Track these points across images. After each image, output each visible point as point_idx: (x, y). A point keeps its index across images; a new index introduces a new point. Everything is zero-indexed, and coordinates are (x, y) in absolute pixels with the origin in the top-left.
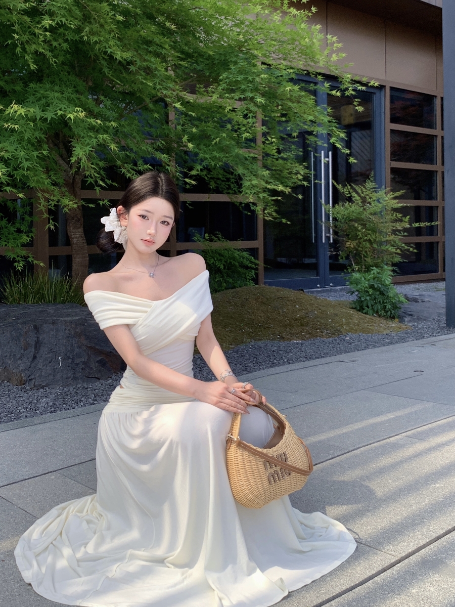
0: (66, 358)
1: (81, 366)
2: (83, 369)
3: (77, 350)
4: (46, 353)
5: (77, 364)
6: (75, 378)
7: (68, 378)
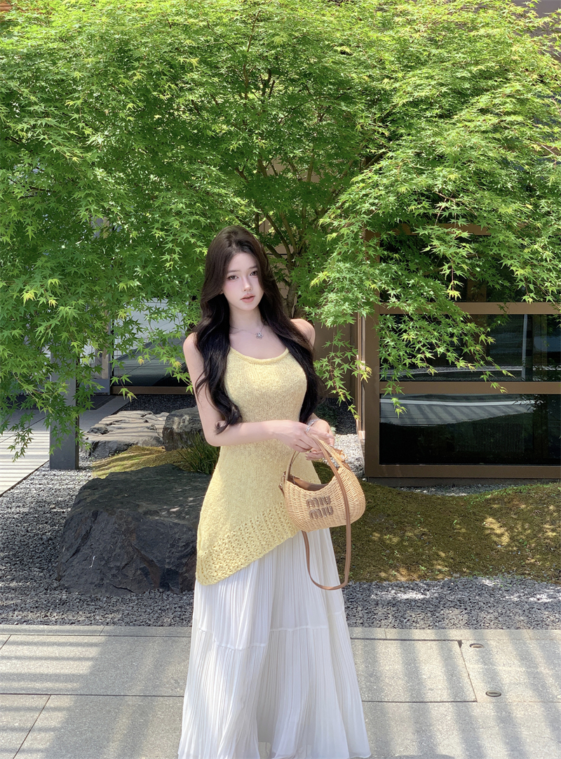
0: (100, 559)
1: (114, 572)
2: (113, 575)
3: (118, 550)
4: (87, 547)
5: (111, 569)
6: (100, 586)
7: (91, 583)
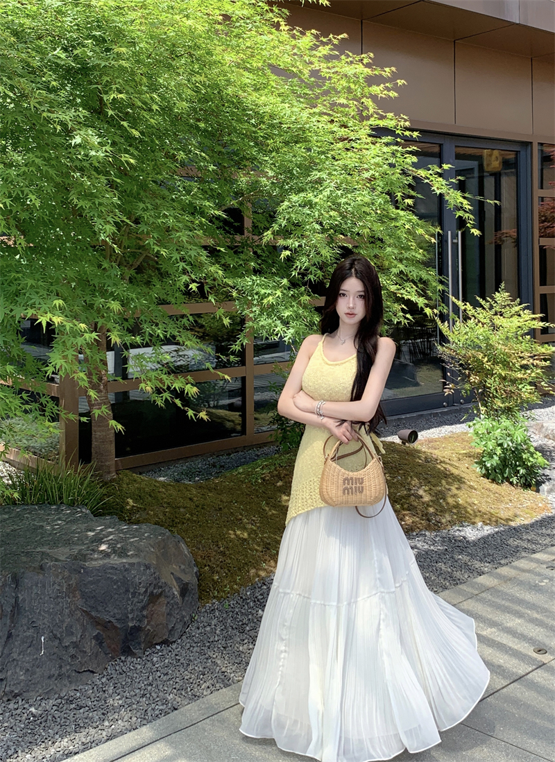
0: (51, 638)
2: (73, 657)
3: (67, 620)
4: (25, 628)
5: (66, 648)
6: (60, 677)
7: (50, 677)
